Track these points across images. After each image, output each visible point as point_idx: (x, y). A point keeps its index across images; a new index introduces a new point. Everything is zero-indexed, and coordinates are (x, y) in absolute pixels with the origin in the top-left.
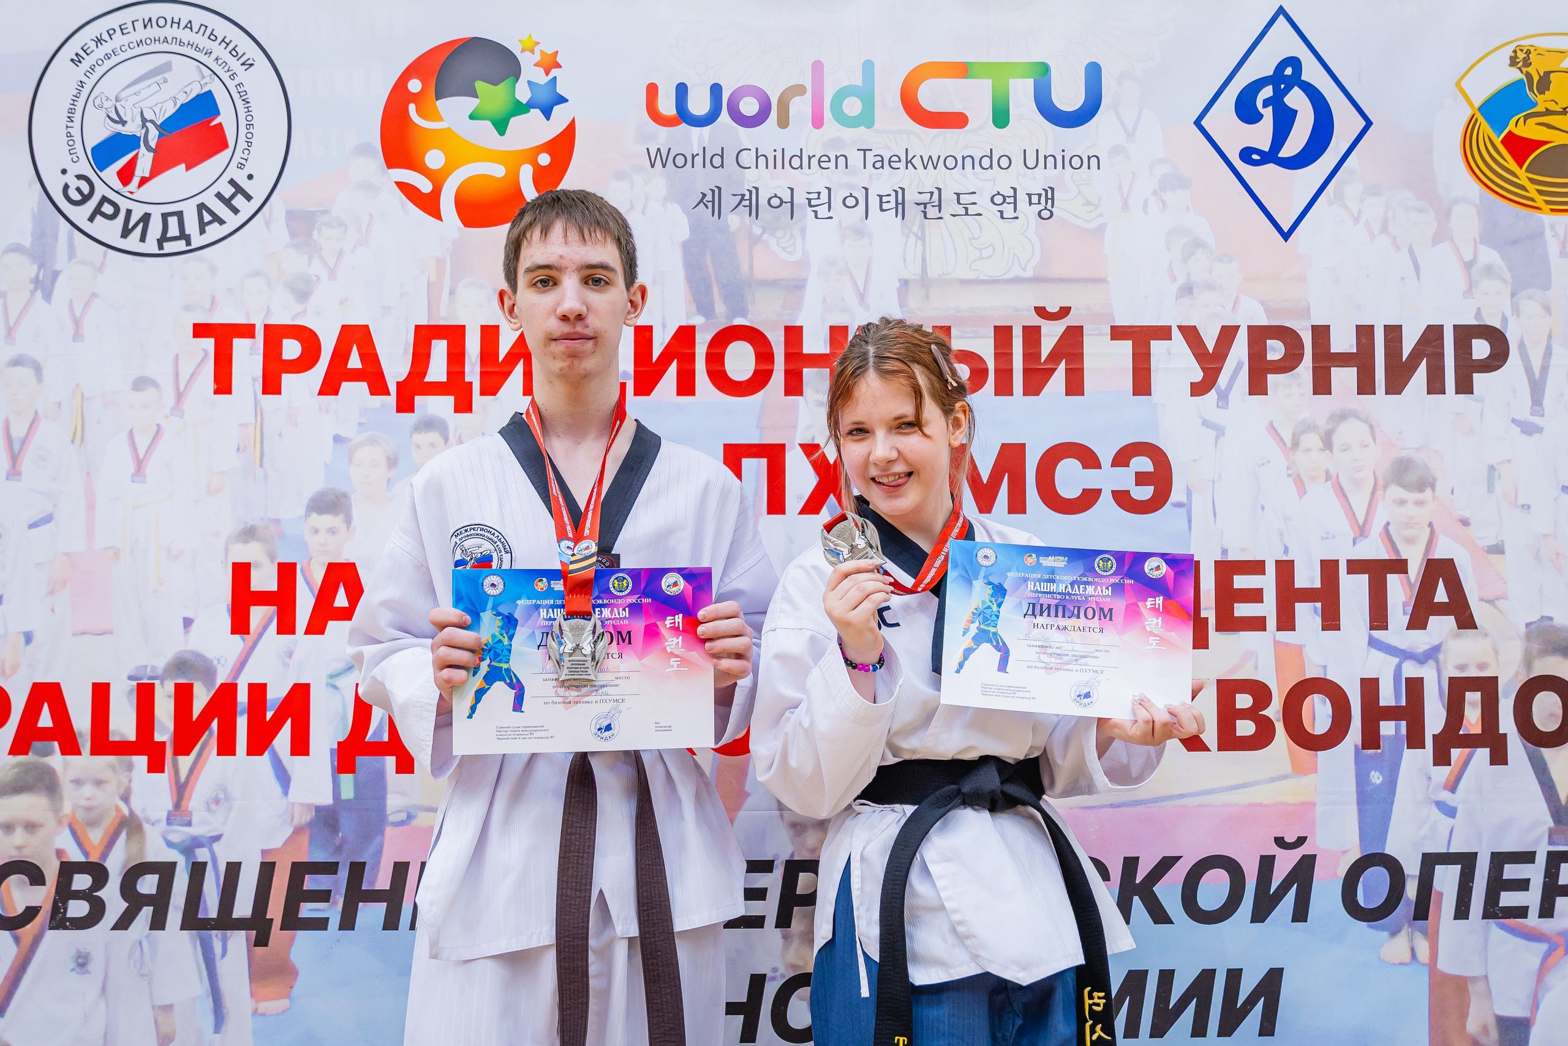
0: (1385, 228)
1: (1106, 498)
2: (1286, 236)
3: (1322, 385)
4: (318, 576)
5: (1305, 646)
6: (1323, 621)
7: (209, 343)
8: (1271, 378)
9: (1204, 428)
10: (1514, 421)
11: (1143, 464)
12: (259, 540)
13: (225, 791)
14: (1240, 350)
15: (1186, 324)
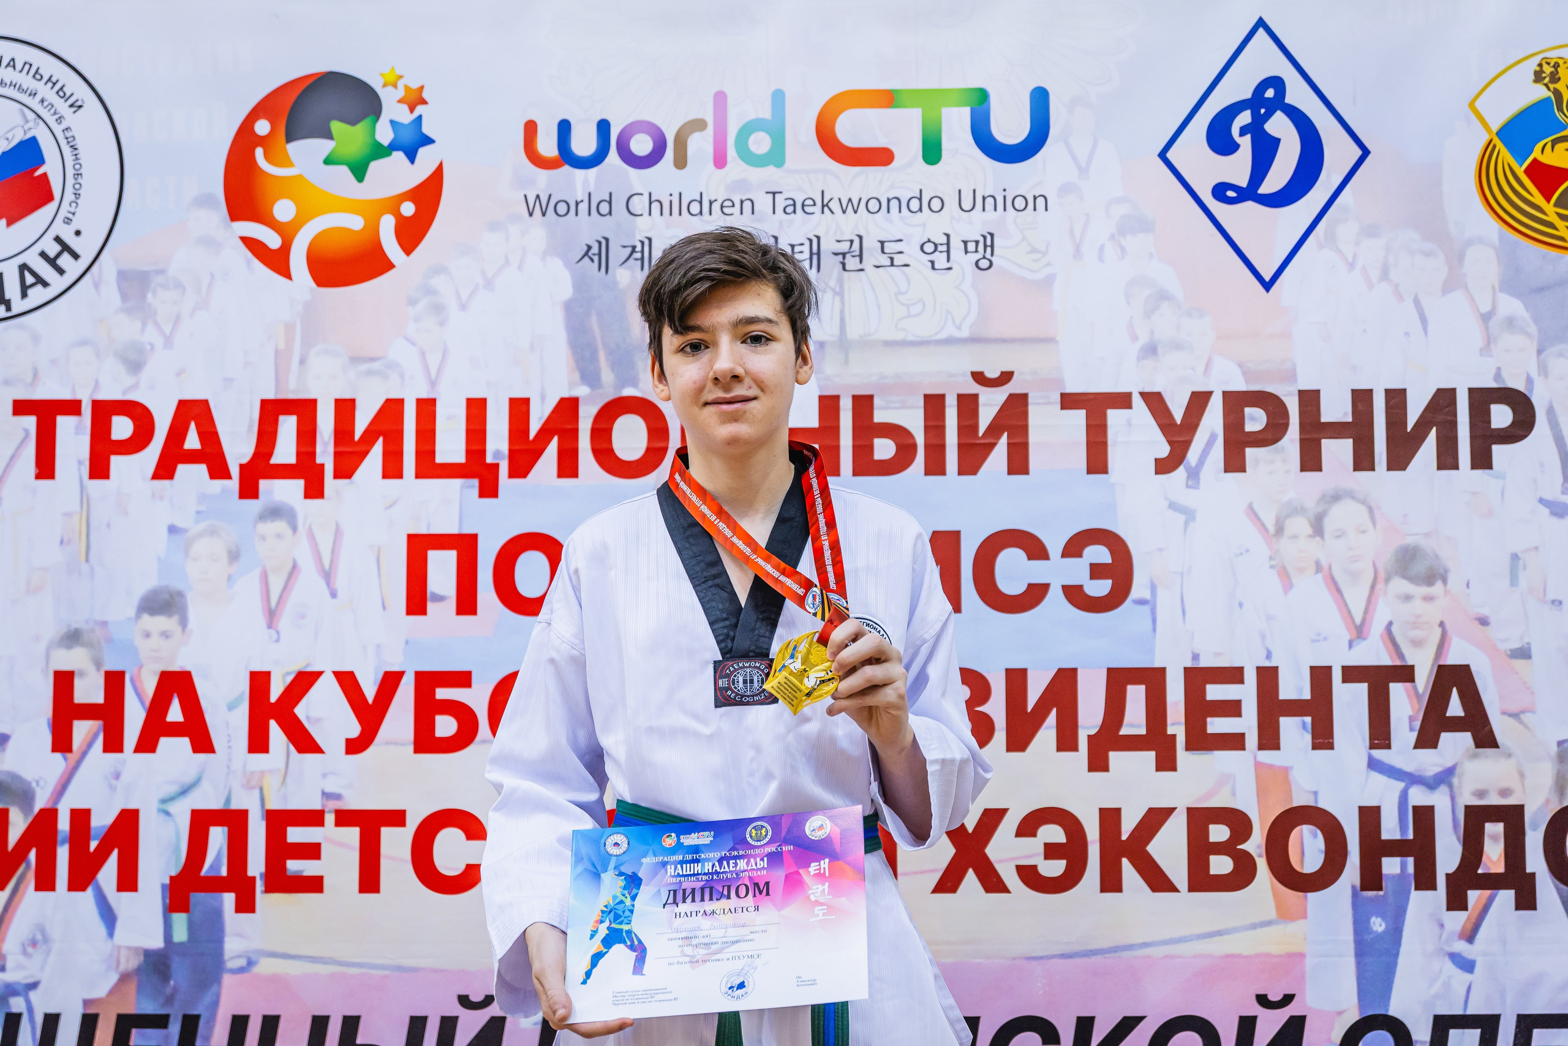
0: (1385, 275)
1: (1055, 597)
2: (1267, 286)
3: (1311, 461)
4: (150, 686)
5: (1291, 768)
6: (1314, 737)
8: (1250, 452)
9: (1171, 512)
10: (1541, 501)
11: (1099, 554)
12: (83, 645)
13: (43, 931)
14: (1213, 419)
15: (1148, 389)
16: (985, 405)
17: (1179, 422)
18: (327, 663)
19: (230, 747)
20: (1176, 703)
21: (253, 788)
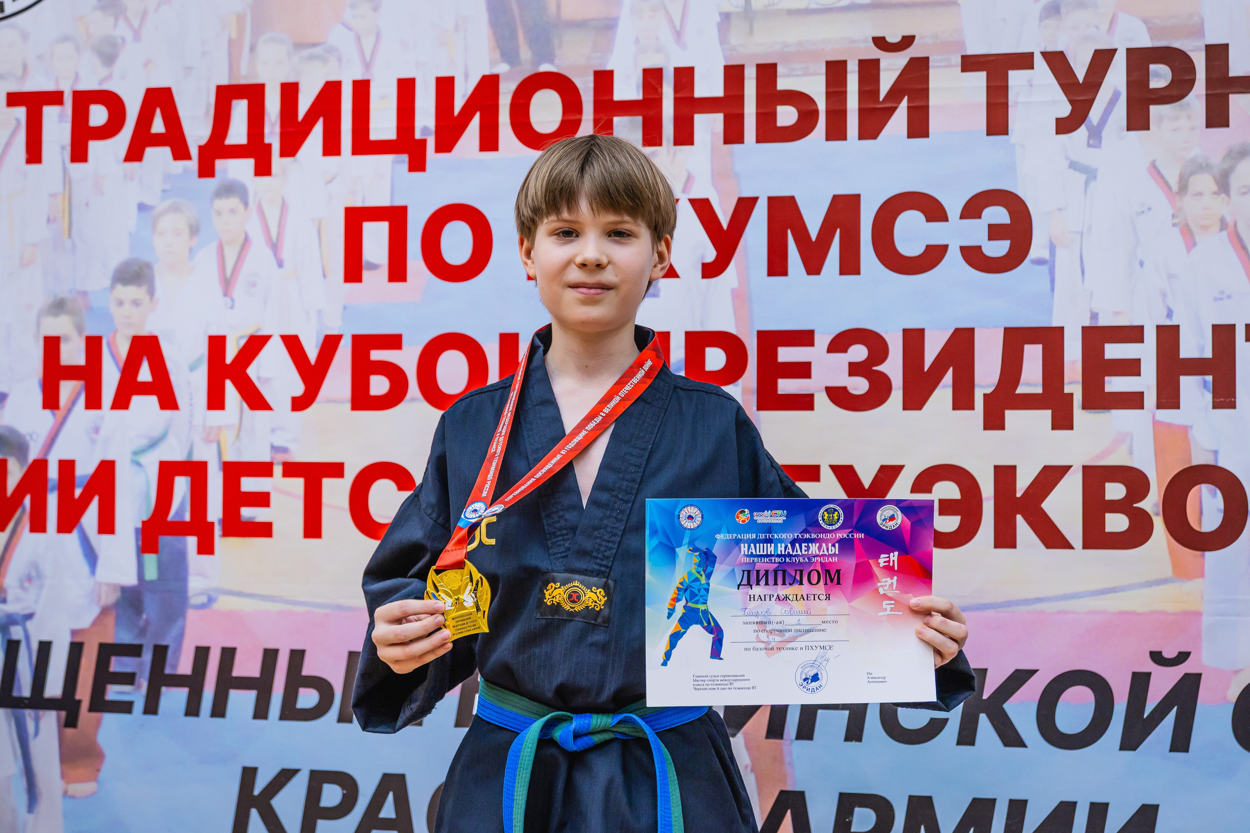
1: (954, 256)
3: (1217, 116)
5: (1191, 427)
6: (1214, 397)
7: (21, 112)
8: (1154, 110)
9: (1072, 171)
11: (998, 215)
12: (67, 312)
13: (36, 567)
15: (1049, 49)
16: (886, 70)
17: (1081, 81)
18: (275, 329)
19: (191, 405)
20: (1074, 362)
21: (210, 442)
